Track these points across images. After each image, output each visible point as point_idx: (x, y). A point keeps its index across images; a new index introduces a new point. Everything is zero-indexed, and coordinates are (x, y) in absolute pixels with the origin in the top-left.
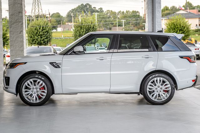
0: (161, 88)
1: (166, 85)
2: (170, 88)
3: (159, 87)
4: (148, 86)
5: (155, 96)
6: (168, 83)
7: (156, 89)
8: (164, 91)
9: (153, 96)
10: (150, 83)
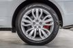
0: (41, 23)
1: (47, 18)
2: (53, 23)
3: (37, 21)
4: (23, 20)
5: (32, 33)
6: (50, 16)
7: (34, 23)
8: (45, 27)
9: (29, 32)
10: (25, 16)
